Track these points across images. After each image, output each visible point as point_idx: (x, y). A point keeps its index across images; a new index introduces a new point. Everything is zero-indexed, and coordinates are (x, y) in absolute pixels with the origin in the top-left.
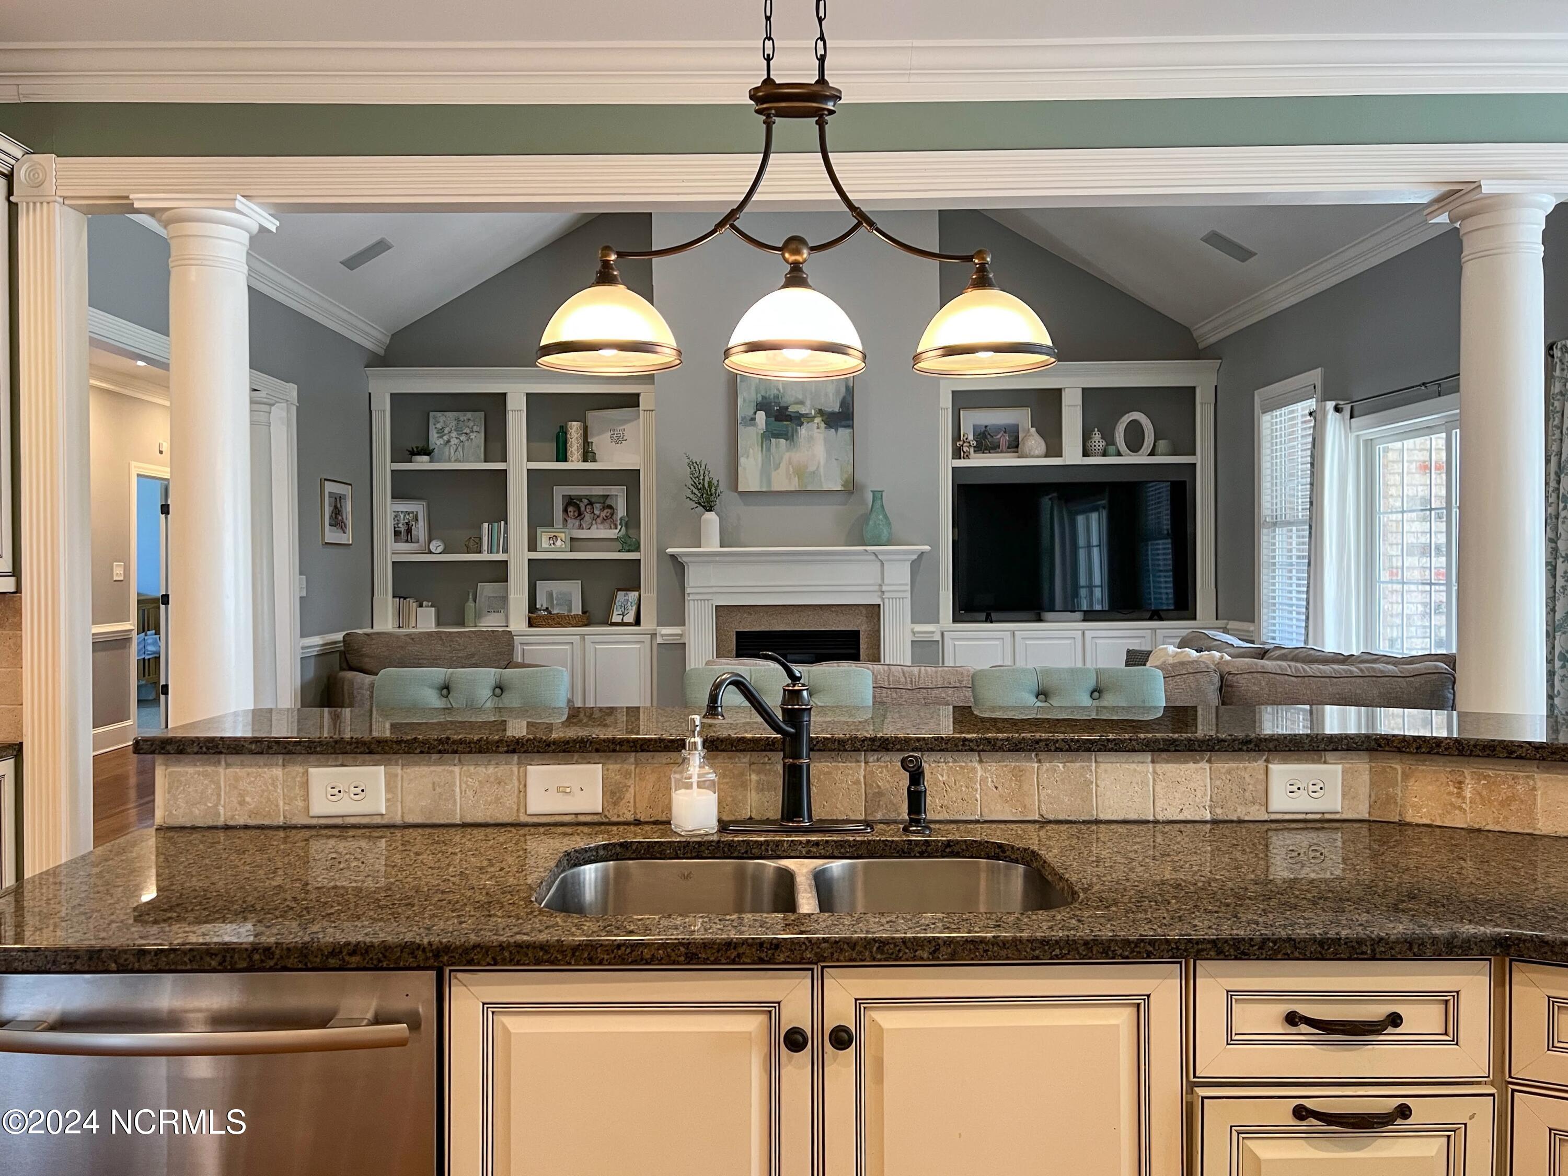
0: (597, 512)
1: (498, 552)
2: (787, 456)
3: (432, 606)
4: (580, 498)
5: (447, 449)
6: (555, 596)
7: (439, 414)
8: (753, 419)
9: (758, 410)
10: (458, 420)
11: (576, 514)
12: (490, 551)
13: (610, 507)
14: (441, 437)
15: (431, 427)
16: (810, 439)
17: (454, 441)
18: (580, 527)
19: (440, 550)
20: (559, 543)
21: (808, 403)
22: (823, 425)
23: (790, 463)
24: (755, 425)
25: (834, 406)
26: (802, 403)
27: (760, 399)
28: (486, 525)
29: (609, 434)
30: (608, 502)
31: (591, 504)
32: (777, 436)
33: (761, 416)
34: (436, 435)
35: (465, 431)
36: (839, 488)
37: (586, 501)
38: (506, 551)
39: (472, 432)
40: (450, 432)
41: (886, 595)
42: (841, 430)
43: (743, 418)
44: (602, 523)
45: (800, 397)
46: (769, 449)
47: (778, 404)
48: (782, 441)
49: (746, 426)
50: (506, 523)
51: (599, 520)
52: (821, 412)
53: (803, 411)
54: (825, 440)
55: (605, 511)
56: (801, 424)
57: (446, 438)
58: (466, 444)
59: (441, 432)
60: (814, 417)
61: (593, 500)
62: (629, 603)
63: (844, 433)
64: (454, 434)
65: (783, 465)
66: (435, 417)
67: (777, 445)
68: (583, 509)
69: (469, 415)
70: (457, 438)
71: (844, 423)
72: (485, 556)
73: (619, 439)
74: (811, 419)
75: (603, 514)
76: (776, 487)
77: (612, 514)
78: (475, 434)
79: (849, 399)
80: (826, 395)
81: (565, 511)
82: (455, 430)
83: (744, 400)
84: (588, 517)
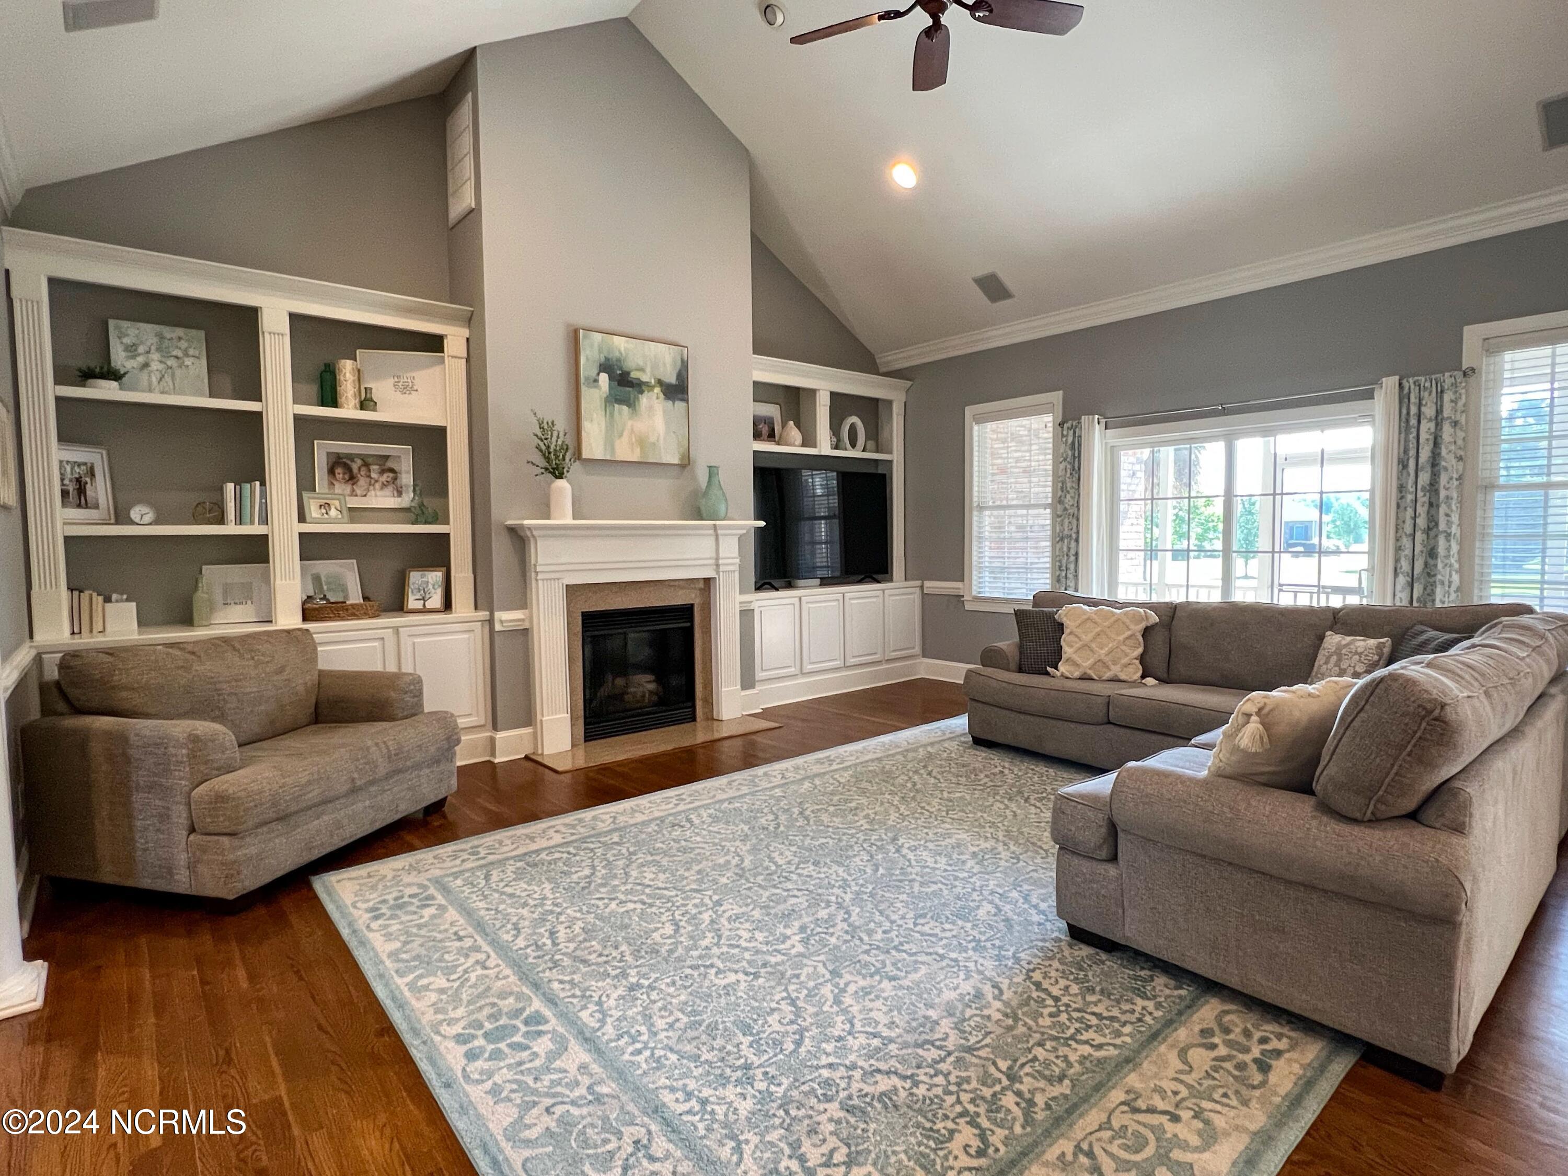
0: (374, 475)
1: (252, 523)
2: (630, 423)
3: (127, 600)
4: (351, 457)
5: (144, 376)
6: (323, 579)
7: (125, 324)
8: (596, 381)
9: (600, 371)
10: (161, 337)
11: (347, 477)
12: (240, 521)
13: (392, 470)
14: (134, 357)
15: (113, 341)
16: (651, 408)
17: (155, 366)
18: (353, 494)
19: (149, 518)
20: (333, 512)
21: (648, 370)
22: (661, 395)
23: (632, 431)
24: (598, 387)
25: (672, 379)
26: (642, 370)
27: (603, 359)
28: (230, 487)
29: (391, 381)
30: (390, 464)
31: (366, 465)
32: (620, 401)
33: (604, 378)
34: (123, 354)
35: (174, 353)
36: (676, 461)
37: (359, 462)
38: (264, 520)
39: (187, 355)
40: (148, 352)
41: (722, 568)
42: (677, 403)
43: (587, 379)
44: (382, 489)
45: (641, 363)
46: (612, 415)
47: (621, 369)
48: (625, 408)
49: (589, 386)
50: (263, 484)
51: (378, 486)
52: (660, 382)
53: (645, 378)
54: (664, 412)
55: (385, 475)
56: (642, 392)
57: (141, 359)
58: (178, 372)
59: (131, 350)
60: (654, 387)
61: (370, 460)
62: (430, 587)
63: (680, 405)
64: (155, 356)
65: (626, 433)
66: (117, 327)
67: (620, 413)
68: (355, 470)
69: (180, 332)
70: (161, 362)
71: (680, 396)
72: (230, 529)
73: (407, 389)
74: (651, 387)
75: (384, 478)
76: (620, 457)
77: (395, 479)
78: (192, 359)
79: (684, 373)
80: (664, 364)
81: (331, 471)
82: (158, 349)
83: (587, 359)
84: (362, 481)
